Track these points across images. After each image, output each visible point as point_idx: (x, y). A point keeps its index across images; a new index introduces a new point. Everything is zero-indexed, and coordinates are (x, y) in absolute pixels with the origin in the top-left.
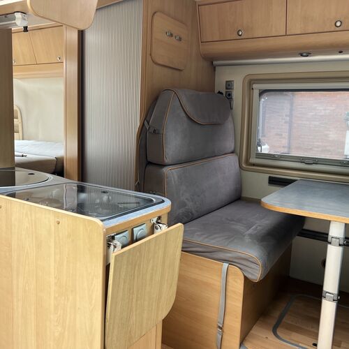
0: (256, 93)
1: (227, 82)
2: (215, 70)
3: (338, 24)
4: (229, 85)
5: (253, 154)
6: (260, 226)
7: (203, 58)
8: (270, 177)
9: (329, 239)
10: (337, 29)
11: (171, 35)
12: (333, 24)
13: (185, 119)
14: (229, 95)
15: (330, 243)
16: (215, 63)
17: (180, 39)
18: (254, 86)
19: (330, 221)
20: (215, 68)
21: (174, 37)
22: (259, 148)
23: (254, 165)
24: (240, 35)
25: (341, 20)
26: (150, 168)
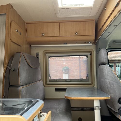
0: (47, 57)
1: (36, 53)
2: (31, 49)
3: (76, 33)
4: (37, 54)
5: (48, 80)
6: (61, 108)
7: (28, 43)
8: (56, 88)
9: (95, 108)
10: (76, 35)
11: (18, 31)
12: (75, 33)
13: (27, 65)
14: (38, 58)
15: (95, 109)
16: (31, 46)
17: (21, 34)
18: (47, 55)
19: (94, 100)
20: (31, 48)
21: (18, 33)
22: (50, 78)
23: (48, 84)
24: (43, 35)
25: (78, 32)
26: (11, 88)
